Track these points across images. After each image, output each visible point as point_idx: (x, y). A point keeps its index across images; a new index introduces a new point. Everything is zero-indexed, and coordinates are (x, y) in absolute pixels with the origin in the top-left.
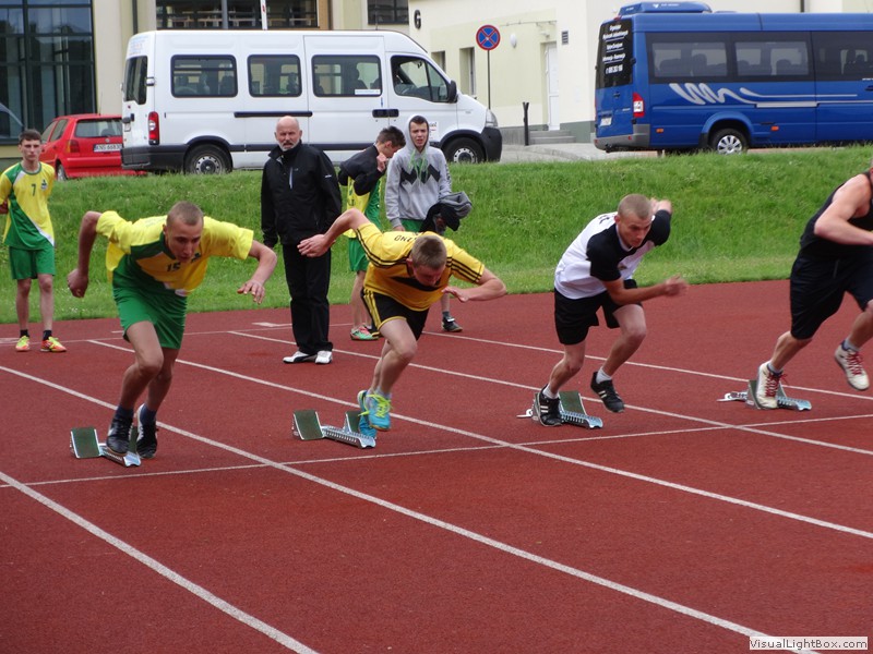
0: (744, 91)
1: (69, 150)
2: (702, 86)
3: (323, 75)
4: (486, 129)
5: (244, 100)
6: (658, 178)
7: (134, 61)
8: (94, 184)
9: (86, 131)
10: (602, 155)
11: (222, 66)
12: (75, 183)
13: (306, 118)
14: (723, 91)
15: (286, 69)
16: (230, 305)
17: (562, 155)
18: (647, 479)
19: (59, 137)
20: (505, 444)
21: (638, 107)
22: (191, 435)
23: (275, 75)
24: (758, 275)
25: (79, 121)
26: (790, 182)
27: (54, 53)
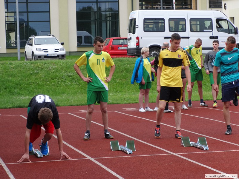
1: (110, 49)
3: (193, 25)
5: (167, 33)
7: (131, 20)
8: (118, 60)
9: (116, 43)
11: (160, 22)
13: (187, 39)
15: (181, 23)
19: (107, 45)
22: (147, 143)
23: (178, 25)
25: (114, 40)
27: (106, 17)
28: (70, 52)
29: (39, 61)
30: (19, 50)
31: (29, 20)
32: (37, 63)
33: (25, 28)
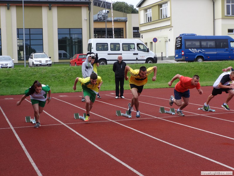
0: (203, 50)
1: (77, 60)
2: (195, 49)
3: (124, 47)
4: (154, 57)
5: (109, 51)
6: (186, 67)
7: (89, 44)
9: (81, 57)
10: (176, 62)
11: (105, 45)
12: (78, 67)
14: (199, 50)
15: (117, 46)
16: (106, 90)
17: (169, 62)
18: (183, 125)
19: (76, 58)
20: (156, 117)
21: (183, 53)
22: (97, 115)
23: (115, 47)
24: (205, 85)
25: (79, 55)
26: (211, 67)
27: (75, 43)
28: (54, 62)
29: (36, 67)
30: (25, 62)
31: (31, 44)
32: (35, 69)
33: (28, 48)
